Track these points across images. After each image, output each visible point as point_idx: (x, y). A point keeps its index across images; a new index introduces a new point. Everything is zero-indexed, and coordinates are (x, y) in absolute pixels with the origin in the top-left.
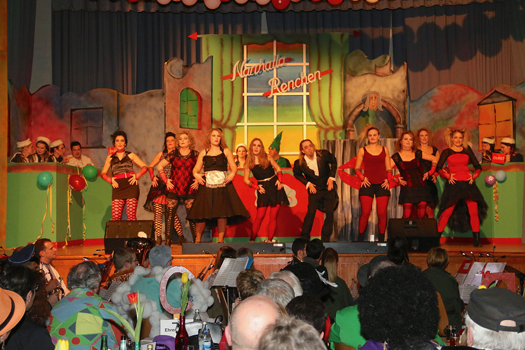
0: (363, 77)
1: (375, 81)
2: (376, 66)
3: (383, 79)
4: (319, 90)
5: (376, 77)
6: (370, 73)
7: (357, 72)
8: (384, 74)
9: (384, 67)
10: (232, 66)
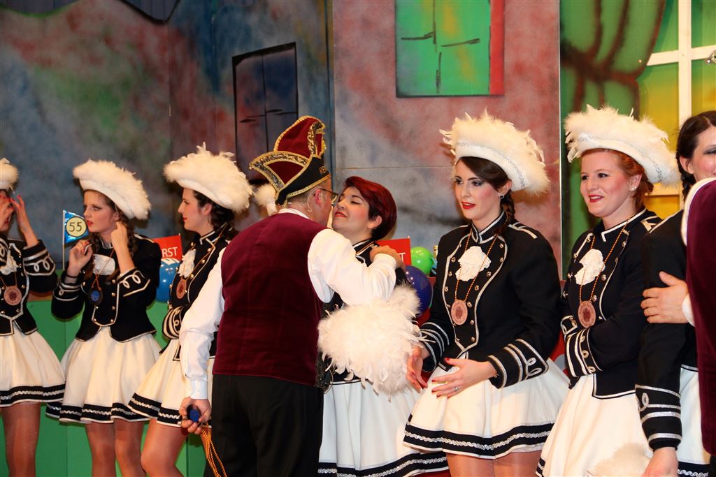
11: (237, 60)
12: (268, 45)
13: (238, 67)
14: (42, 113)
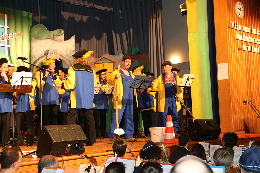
0: (45, 40)
1: (54, 43)
2: (54, 35)
3: (59, 43)
4: (16, 45)
5: (54, 41)
6: (50, 39)
7: (40, 37)
8: (60, 40)
9: (60, 36)
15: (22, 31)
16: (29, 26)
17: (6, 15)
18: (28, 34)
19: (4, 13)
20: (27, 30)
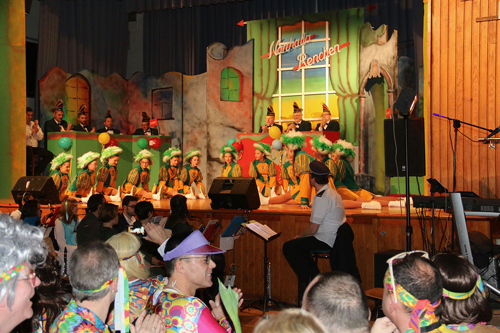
0: (370, 47)
2: (378, 36)
3: (382, 47)
4: (338, 62)
5: (378, 46)
6: (374, 43)
7: (367, 43)
8: (383, 42)
9: (383, 36)
10: (269, 46)
11: (153, 90)
12: (163, 87)
13: (153, 92)
14: (104, 100)
15: (348, 39)
16: (359, 29)
17: (327, 23)
18: (357, 41)
19: (325, 21)
20: (357, 35)
